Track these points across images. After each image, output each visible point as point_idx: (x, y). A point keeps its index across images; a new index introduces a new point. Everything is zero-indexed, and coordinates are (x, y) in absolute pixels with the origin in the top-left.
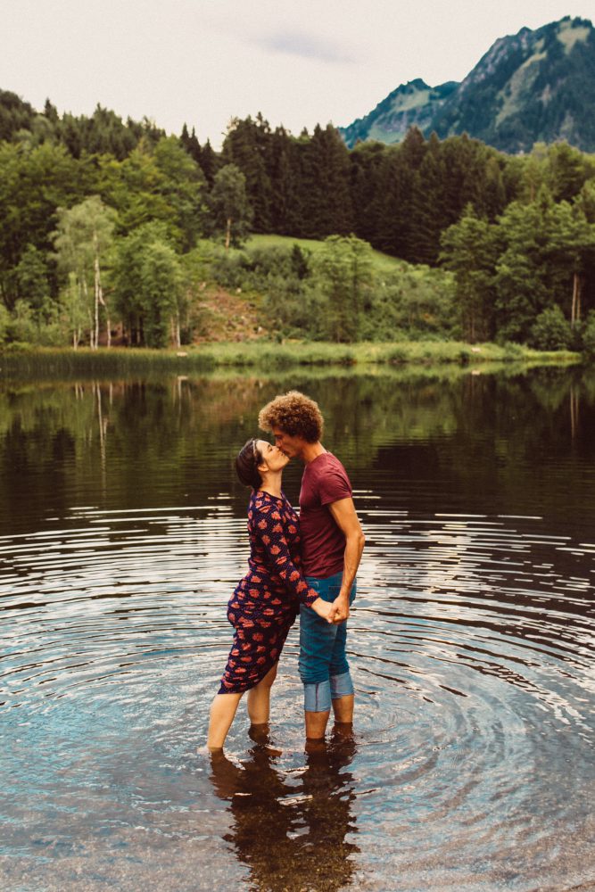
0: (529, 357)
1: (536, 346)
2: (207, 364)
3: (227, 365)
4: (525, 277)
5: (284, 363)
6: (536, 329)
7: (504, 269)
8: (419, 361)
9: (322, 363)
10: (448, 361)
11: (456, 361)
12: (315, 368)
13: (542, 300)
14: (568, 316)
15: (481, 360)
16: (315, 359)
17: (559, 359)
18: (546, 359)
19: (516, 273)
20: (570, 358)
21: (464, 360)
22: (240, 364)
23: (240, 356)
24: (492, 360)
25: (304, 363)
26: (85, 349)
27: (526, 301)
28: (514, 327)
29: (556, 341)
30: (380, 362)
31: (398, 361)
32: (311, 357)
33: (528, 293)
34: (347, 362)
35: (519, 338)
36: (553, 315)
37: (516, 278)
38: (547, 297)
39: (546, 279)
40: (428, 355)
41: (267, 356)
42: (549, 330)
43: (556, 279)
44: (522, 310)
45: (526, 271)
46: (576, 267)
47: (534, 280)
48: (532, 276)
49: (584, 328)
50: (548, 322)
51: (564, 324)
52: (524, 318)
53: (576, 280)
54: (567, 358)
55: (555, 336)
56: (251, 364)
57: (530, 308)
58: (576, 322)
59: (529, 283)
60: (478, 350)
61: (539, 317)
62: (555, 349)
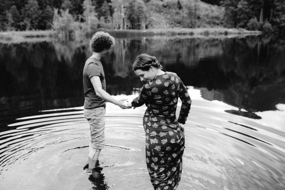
0: (245, 33)
1: (248, 29)
2: (152, 34)
3: (157, 34)
4: (246, 8)
5: (173, 34)
6: (249, 24)
7: (240, 6)
8: (213, 34)
9: (184, 34)
10: (221, 34)
11: (224, 34)
12: (182, 35)
13: (251, 15)
14: (259, 20)
15: (231, 33)
16: (182, 33)
17: (255, 33)
18: (251, 33)
19: (244, 7)
20: (259, 33)
21: (226, 33)
22: (161, 34)
23: (161, 32)
24: (235, 33)
25: (179, 34)
26: (119, 30)
27: (246, 16)
28: (242, 23)
29: (255, 28)
30: (201, 34)
31: (207, 34)
32: (181, 32)
33: (247, 13)
34: (192, 34)
35: (243, 27)
36: (254, 20)
37: (243, 9)
38: (253, 14)
39: (252, 9)
40: (216, 32)
41: (169, 32)
42: (253, 24)
43: (256, 9)
44: (245, 18)
45: (246, 6)
46: (262, 5)
47: (249, 9)
48: (248, 8)
49: (264, 24)
50: (253, 22)
51: (257, 23)
52: (245, 21)
53: (262, 9)
54: (257, 33)
55: (255, 26)
56: (164, 34)
57: (247, 18)
58: (261, 22)
59: (247, 10)
60: (230, 30)
61: (250, 21)
62: (254, 30)
